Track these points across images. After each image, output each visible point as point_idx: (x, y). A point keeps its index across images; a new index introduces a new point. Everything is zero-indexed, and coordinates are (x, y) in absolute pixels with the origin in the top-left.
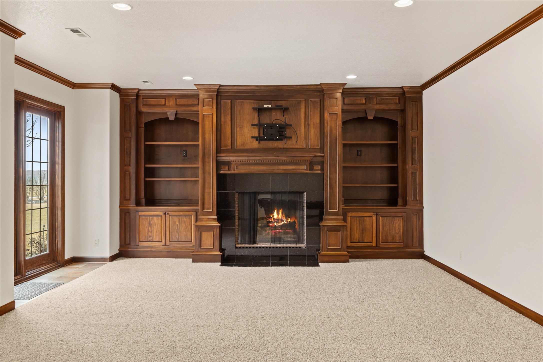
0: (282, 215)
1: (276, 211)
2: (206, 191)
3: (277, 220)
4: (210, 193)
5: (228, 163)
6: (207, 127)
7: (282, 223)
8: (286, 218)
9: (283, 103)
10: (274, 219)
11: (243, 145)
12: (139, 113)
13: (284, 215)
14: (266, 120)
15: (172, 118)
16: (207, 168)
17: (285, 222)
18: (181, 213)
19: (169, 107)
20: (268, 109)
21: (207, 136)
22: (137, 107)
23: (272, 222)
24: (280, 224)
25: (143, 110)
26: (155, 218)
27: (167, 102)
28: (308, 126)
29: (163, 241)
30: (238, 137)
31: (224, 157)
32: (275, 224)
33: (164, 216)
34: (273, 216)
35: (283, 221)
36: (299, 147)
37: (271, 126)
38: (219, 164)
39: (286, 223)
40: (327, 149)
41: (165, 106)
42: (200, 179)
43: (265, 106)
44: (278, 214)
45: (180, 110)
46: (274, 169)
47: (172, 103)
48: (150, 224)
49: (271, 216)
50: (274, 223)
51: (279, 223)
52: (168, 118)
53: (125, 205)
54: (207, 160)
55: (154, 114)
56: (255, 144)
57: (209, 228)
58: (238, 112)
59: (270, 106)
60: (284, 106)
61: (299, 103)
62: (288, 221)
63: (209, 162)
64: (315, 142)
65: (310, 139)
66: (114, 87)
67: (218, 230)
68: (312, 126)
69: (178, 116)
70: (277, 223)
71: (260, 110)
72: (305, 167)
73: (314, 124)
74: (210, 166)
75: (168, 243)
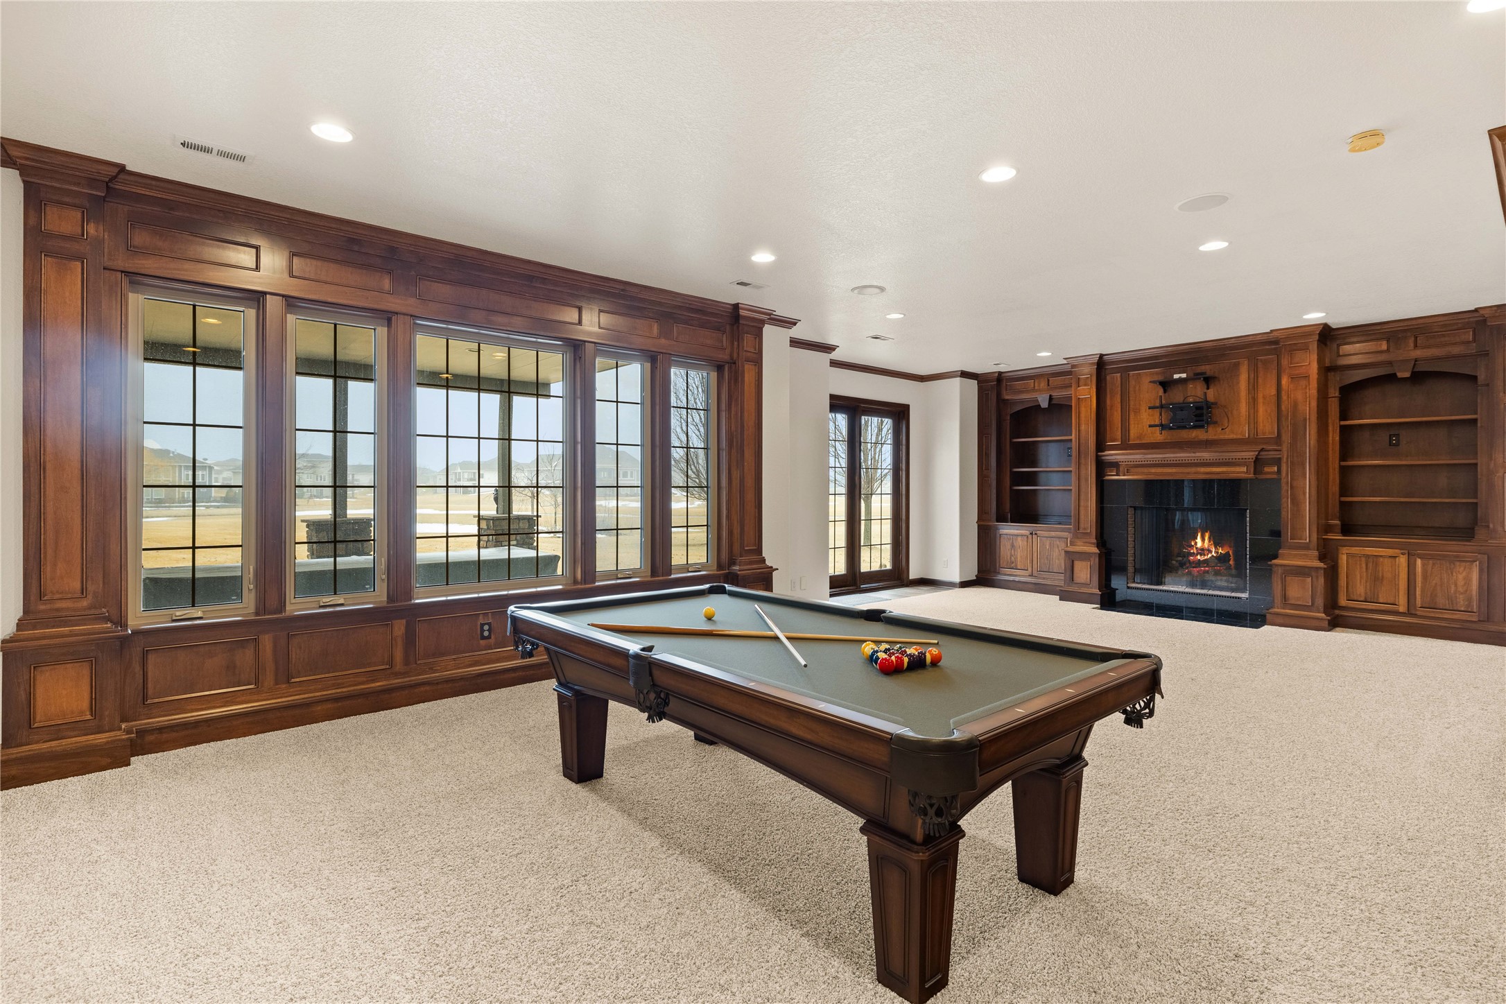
0: (1209, 541)
1: (1199, 535)
2: (1082, 503)
3: (1202, 551)
4: (1087, 507)
5: (1116, 465)
6: (1083, 415)
7: (1210, 555)
8: (1216, 548)
9: (1207, 369)
10: (1196, 548)
11: (1139, 437)
12: (1001, 403)
13: (1212, 542)
14: (1177, 396)
15: (1044, 404)
16: (1083, 472)
17: (1213, 553)
18: (1053, 534)
19: (1040, 391)
20: (1180, 380)
21: (1083, 427)
22: (999, 394)
23: (1194, 553)
24: (1206, 557)
25: (1007, 397)
26: (1019, 538)
27: (1036, 385)
28: (1253, 402)
29: (1030, 569)
30: (1132, 427)
31: (1111, 455)
32: (1199, 557)
33: (1030, 536)
34: (1196, 543)
35: (1211, 552)
36: (1235, 437)
37: (1182, 407)
38: (1101, 467)
39: (1215, 555)
40: (1286, 438)
41: (1034, 390)
42: (1073, 487)
43: (1176, 376)
44: (1203, 540)
45: (1055, 394)
46: (1188, 473)
47: (1043, 384)
48: (1013, 546)
49: (1193, 544)
50: (1197, 555)
51: (1204, 555)
52: (1040, 405)
53: (983, 520)
54: (1083, 461)
55: (1022, 401)
56: (1158, 436)
57: (1084, 556)
58: (1131, 389)
59: (1184, 375)
60: (1209, 374)
61: (1237, 365)
62: (1218, 553)
63: (1086, 464)
64: (1267, 426)
65: (1256, 423)
66: (965, 374)
67: (1097, 560)
68: (1261, 400)
69: (1054, 402)
70: (1201, 555)
71: (1166, 385)
72: (1244, 469)
73: (1264, 398)
74: (1087, 469)
75: (1035, 573)
